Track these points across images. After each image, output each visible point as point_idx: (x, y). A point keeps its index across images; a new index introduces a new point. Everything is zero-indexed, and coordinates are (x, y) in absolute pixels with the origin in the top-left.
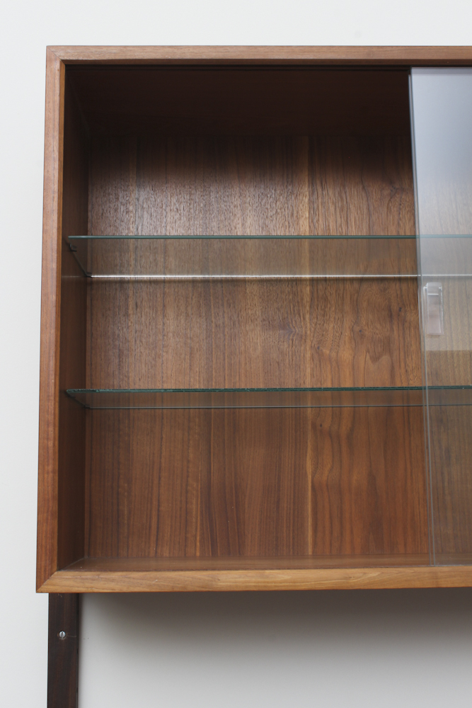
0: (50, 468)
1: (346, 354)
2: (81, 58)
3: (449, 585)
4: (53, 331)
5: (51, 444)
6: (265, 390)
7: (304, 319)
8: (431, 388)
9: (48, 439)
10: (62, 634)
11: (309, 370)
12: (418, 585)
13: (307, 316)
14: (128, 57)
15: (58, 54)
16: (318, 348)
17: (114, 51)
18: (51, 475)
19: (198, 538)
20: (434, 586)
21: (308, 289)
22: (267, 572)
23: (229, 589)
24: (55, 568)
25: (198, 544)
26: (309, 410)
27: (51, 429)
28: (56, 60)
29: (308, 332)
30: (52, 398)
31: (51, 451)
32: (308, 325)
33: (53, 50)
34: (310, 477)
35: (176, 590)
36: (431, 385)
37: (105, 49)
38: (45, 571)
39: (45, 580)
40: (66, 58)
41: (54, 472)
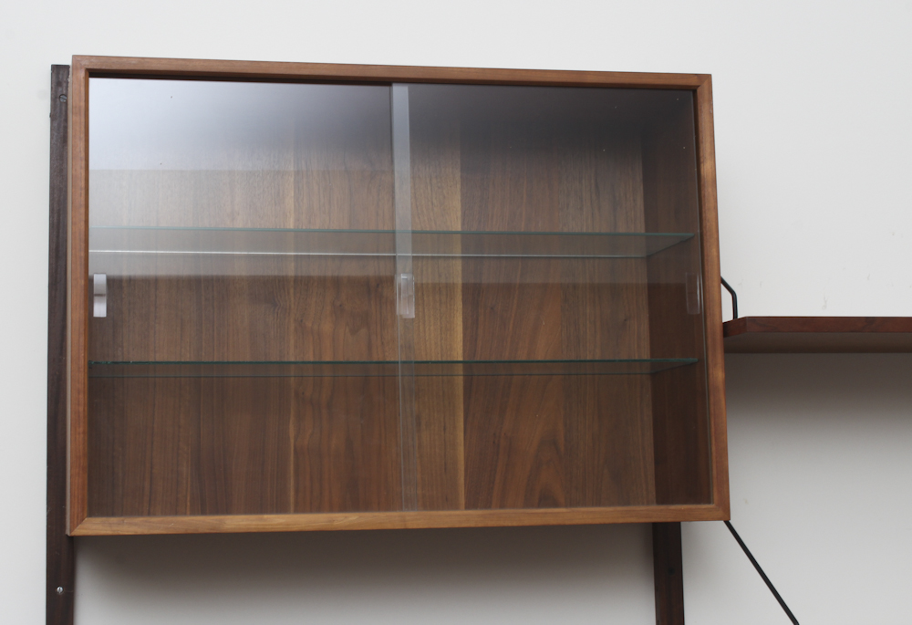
0: (81, 429)
1: (327, 327)
2: (104, 68)
3: (415, 527)
4: (82, 312)
5: (81, 409)
6: (251, 363)
7: (289, 293)
8: (404, 363)
9: (79, 405)
10: (60, 589)
11: (292, 342)
12: (389, 526)
13: (292, 291)
14: (146, 68)
15: (83, 63)
16: (302, 321)
17: (134, 62)
18: (82, 436)
19: (188, 498)
20: (403, 527)
21: (293, 264)
22: (266, 516)
23: (233, 531)
24: (86, 515)
25: (188, 504)
26: (292, 379)
27: (81, 396)
28: (81, 68)
29: (292, 306)
30: (82, 370)
31: (82, 415)
32: (292, 299)
33: (79, 59)
34: (292, 441)
35: (189, 532)
36: (404, 359)
37: (125, 60)
38: (78, 517)
39: (77, 525)
40: (90, 67)
41: (84, 433)
